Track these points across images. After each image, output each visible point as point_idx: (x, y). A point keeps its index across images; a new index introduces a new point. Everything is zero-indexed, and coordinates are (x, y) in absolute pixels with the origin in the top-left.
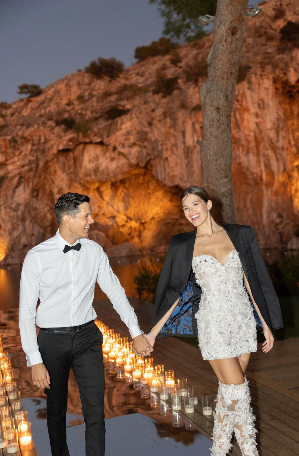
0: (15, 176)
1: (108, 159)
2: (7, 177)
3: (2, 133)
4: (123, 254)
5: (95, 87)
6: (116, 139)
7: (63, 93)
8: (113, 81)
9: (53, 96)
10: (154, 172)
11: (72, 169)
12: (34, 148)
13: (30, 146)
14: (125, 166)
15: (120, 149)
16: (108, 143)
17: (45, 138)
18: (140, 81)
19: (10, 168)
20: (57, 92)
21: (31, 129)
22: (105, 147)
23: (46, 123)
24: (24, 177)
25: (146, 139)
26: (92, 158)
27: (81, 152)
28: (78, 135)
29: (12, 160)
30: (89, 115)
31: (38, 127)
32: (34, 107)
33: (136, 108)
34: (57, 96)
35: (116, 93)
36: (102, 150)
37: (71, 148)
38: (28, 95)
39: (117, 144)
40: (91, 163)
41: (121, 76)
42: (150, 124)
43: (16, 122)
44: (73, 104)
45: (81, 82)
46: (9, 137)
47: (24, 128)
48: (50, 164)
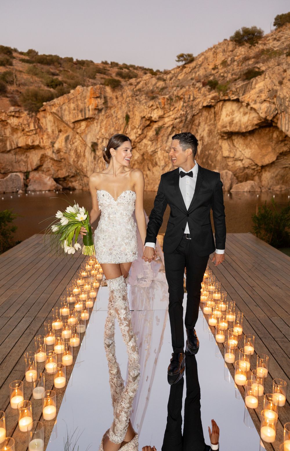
0: (169, 127)
1: (242, 113)
2: (164, 127)
3: (163, 93)
4: (246, 189)
5: (237, 53)
6: (250, 96)
7: (210, 60)
8: (253, 47)
9: (203, 63)
10: (279, 125)
11: (212, 122)
12: (185, 104)
13: (182, 103)
14: (255, 119)
15: (252, 105)
16: (243, 100)
17: (193, 97)
18: (276, 46)
19: (166, 120)
20: (206, 59)
21: (184, 90)
22: (240, 104)
23: (195, 85)
24: (176, 127)
25: (275, 96)
26: (228, 113)
27: (221, 108)
28: (219, 93)
29: (168, 114)
30: (229, 77)
31: (189, 88)
32: (187, 72)
33: (271, 69)
34: (206, 62)
35: (254, 58)
36: (237, 106)
37: (213, 104)
38: (184, 62)
39: (250, 101)
40: (228, 116)
41: (260, 42)
42: (281, 83)
43: (173, 84)
44: (218, 68)
45: (226, 49)
46: (167, 96)
47: (179, 89)
48: (196, 117)
